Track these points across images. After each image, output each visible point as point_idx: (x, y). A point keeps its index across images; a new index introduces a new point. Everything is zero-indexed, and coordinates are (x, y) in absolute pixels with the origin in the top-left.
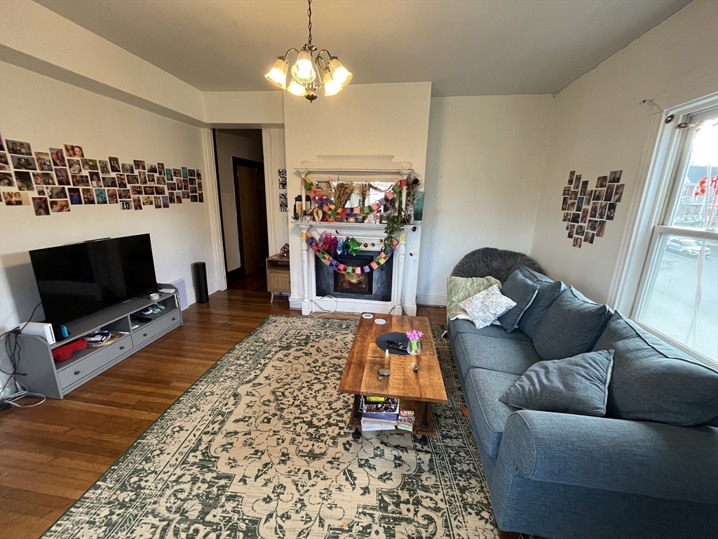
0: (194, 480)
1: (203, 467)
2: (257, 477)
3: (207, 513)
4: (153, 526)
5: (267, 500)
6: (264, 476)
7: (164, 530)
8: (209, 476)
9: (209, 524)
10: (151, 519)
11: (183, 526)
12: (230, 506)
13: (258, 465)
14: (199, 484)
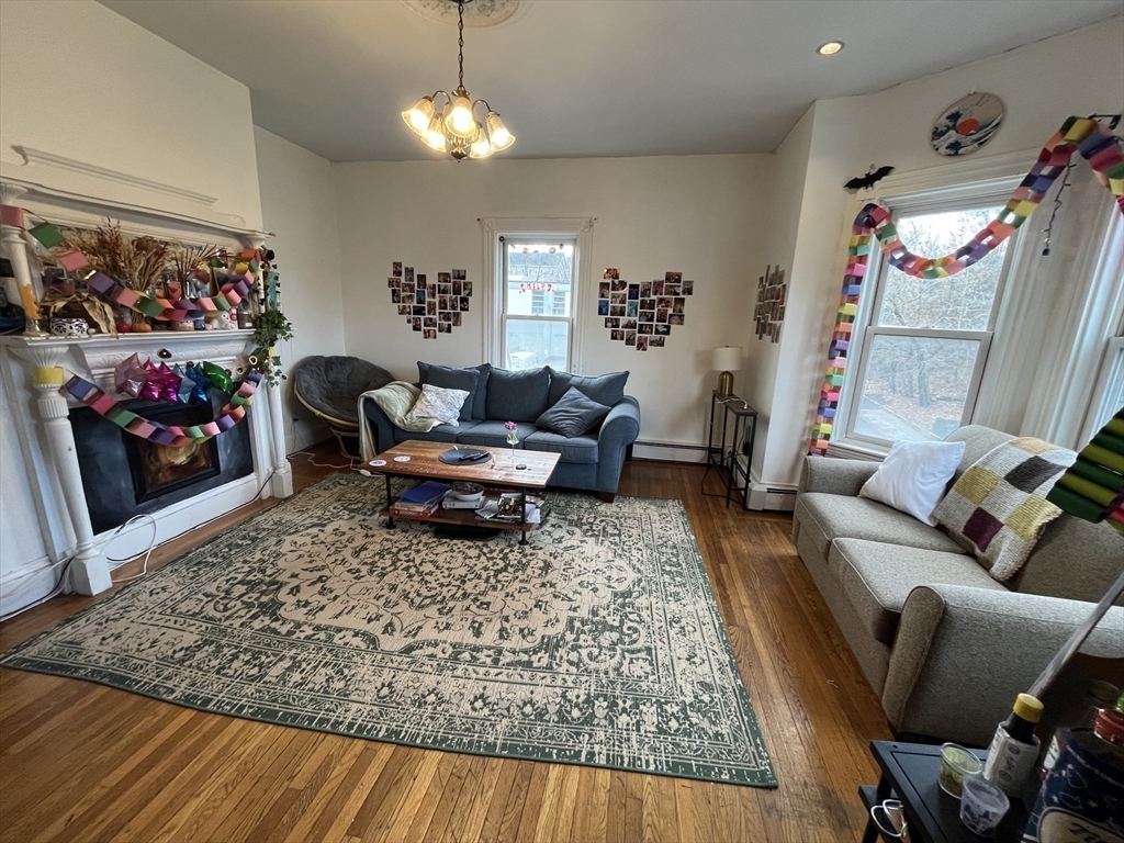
0: (575, 648)
1: (557, 647)
2: (570, 600)
3: (612, 626)
4: (631, 662)
5: (595, 590)
6: (570, 595)
7: (632, 652)
8: (570, 637)
9: (622, 622)
10: (624, 669)
11: (627, 639)
12: (602, 613)
13: (557, 603)
14: (581, 642)
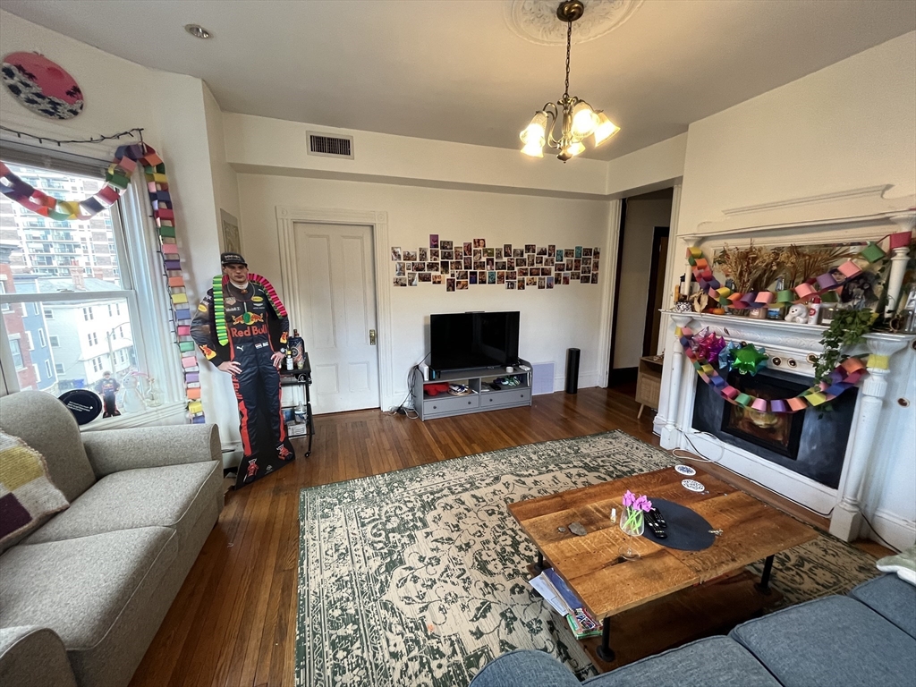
0: (412, 509)
1: (423, 506)
2: (436, 540)
3: (394, 532)
4: (374, 514)
5: (422, 559)
6: (439, 545)
7: (374, 520)
8: (419, 514)
9: (387, 537)
10: (376, 509)
11: (380, 526)
12: (405, 540)
13: (446, 534)
14: (410, 514)
